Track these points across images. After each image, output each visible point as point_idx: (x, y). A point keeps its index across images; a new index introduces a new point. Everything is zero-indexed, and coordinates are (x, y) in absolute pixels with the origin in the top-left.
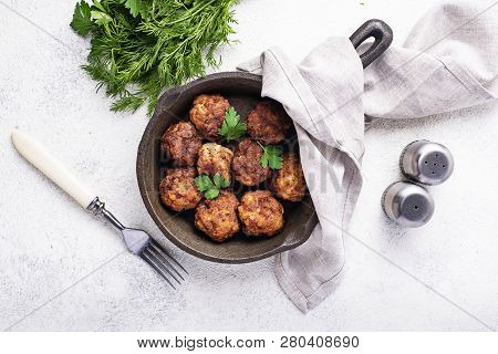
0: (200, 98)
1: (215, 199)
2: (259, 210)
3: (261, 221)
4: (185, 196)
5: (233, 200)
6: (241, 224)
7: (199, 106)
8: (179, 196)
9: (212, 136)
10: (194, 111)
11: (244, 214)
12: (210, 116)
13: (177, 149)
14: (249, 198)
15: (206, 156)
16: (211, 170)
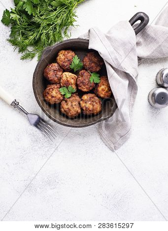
0: (61, 52)
1: (69, 98)
2: (90, 102)
3: (91, 107)
4: (55, 97)
5: (77, 98)
6: (82, 109)
7: (61, 55)
8: (53, 97)
9: (67, 69)
10: (58, 58)
11: (83, 104)
12: (66, 59)
13: (51, 75)
14: (85, 97)
15: (64, 78)
16: (67, 84)
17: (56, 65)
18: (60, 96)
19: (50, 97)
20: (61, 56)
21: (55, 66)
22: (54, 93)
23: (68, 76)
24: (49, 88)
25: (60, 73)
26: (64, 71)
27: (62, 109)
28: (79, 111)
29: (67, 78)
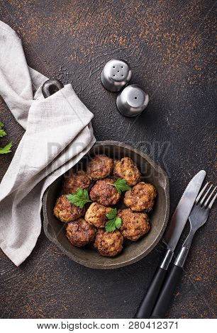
17: (71, 225)
18: (115, 235)
19: (112, 249)
20: (62, 214)
21: (72, 227)
22: (109, 241)
23: (91, 214)
24: (99, 246)
25: (85, 223)
26: (83, 217)
27: (134, 238)
28: (144, 215)
29: (95, 216)
